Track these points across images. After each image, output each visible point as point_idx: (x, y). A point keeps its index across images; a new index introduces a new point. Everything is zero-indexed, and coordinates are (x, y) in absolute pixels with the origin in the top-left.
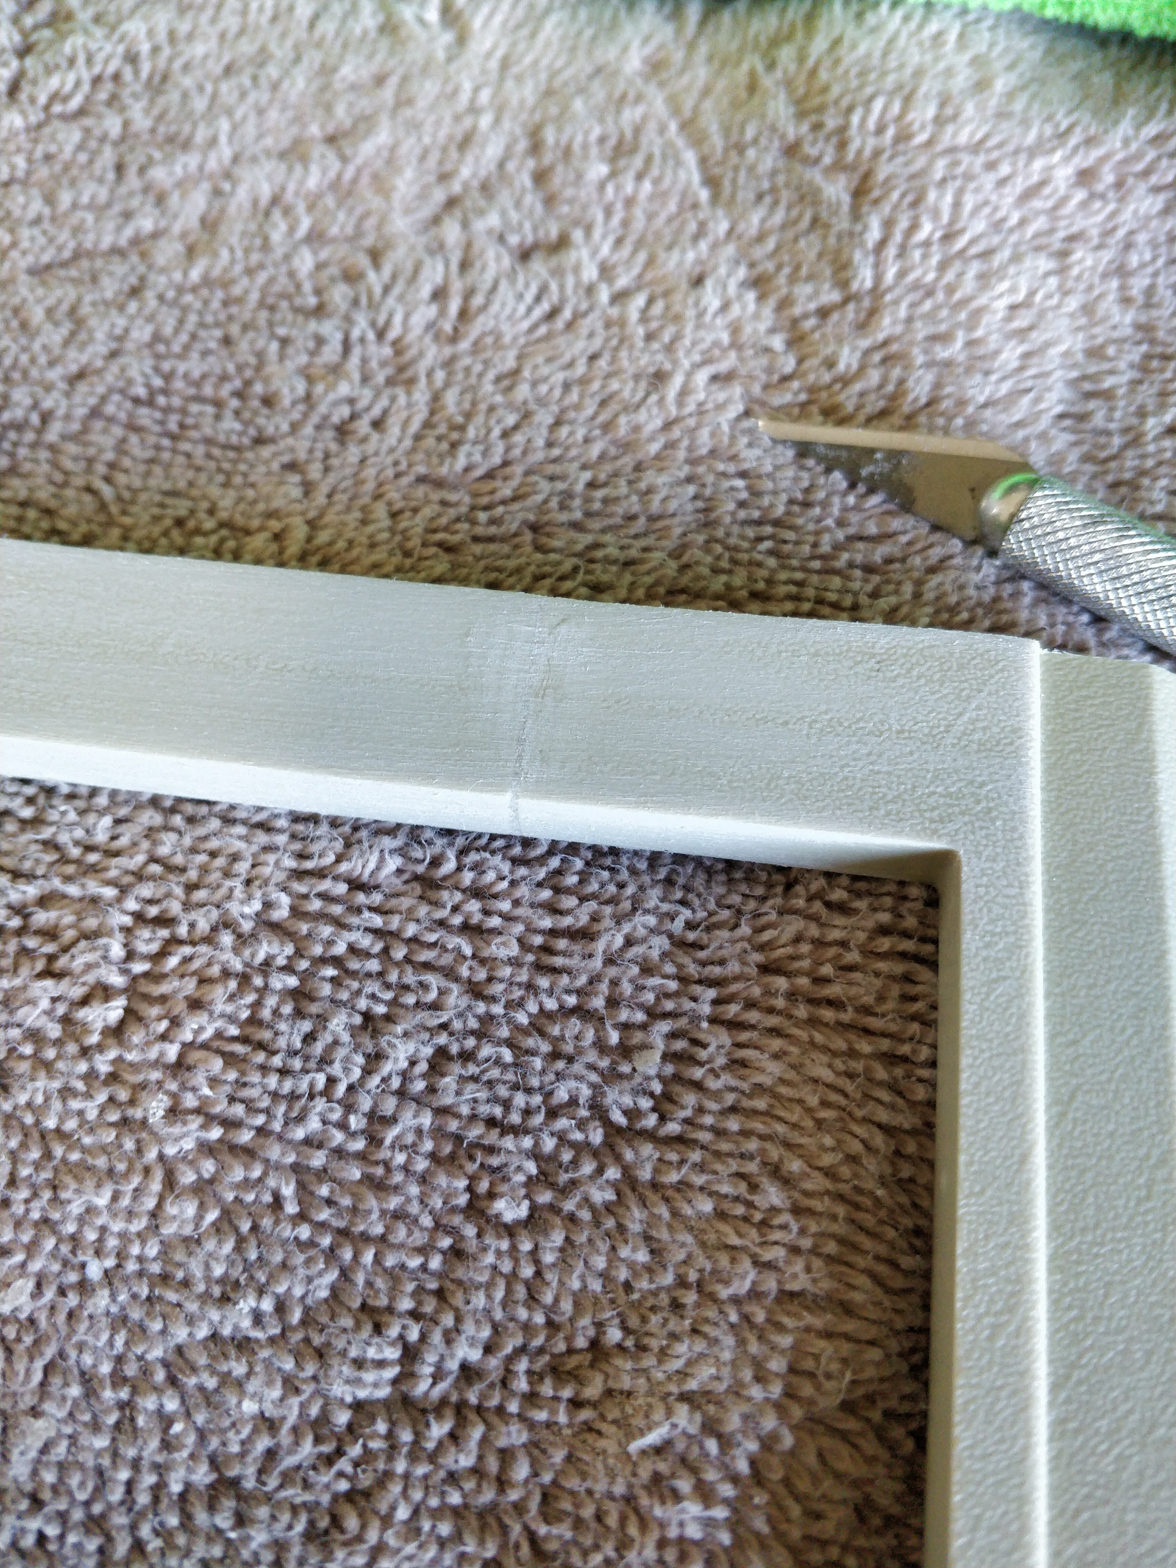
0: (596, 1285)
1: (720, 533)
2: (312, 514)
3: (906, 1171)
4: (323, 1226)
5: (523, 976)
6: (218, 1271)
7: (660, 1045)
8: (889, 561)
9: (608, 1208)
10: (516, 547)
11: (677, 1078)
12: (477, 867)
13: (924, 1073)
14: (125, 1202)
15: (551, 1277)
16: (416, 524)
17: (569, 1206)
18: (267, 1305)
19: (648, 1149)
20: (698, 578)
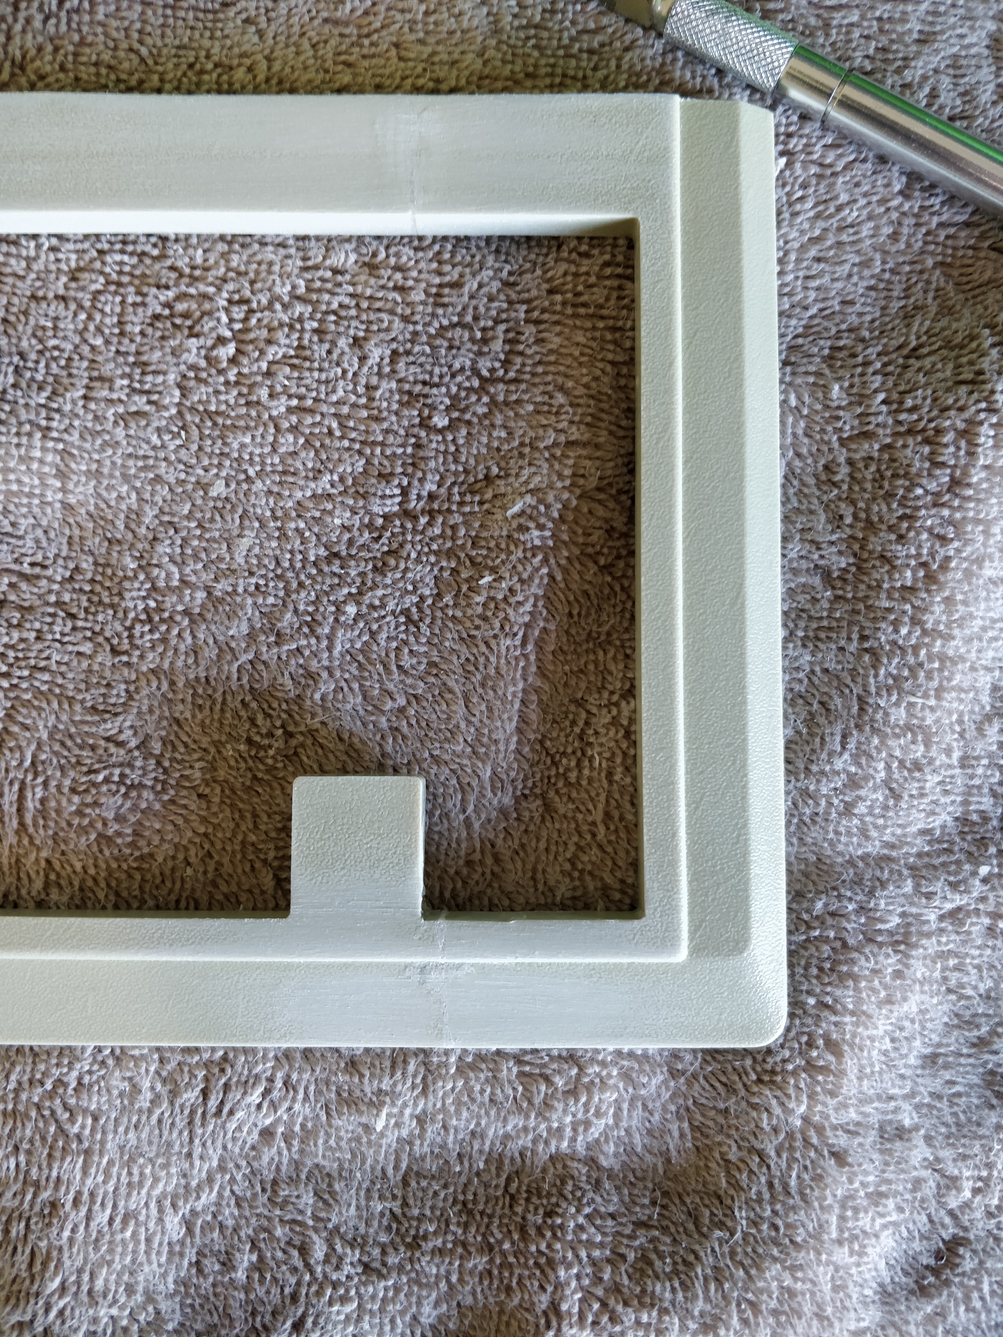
0: (484, 451)
1: (505, 37)
2: (267, 52)
3: (622, 382)
4: (353, 440)
5: (429, 310)
6: (310, 465)
7: (502, 336)
8: (602, 45)
9: (485, 416)
10: (388, 59)
11: (511, 352)
12: (398, 255)
13: (629, 334)
14: (259, 440)
15: (463, 450)
16: (328, 51)
17: (467, 416)
18: (336, 478)
19: (501, 386)
20: (494, 68)
